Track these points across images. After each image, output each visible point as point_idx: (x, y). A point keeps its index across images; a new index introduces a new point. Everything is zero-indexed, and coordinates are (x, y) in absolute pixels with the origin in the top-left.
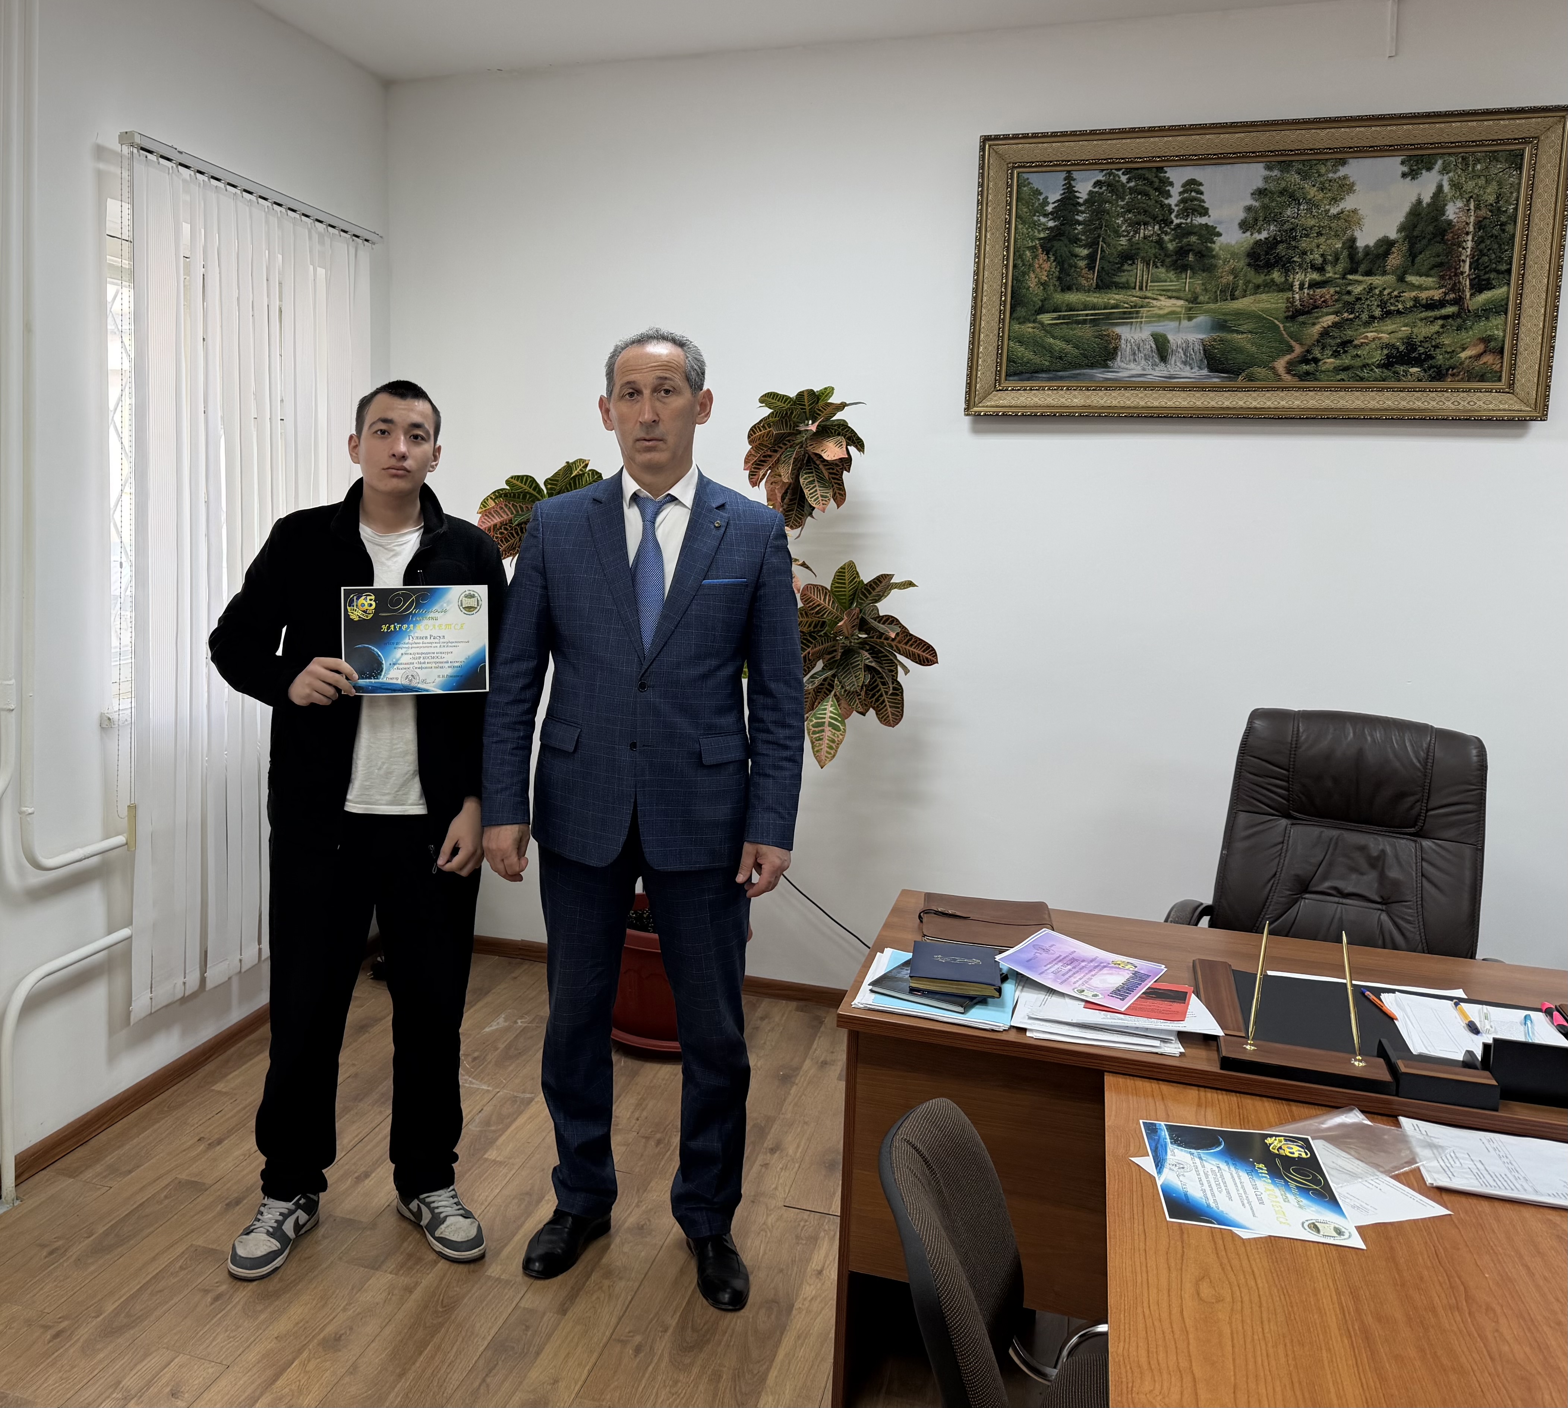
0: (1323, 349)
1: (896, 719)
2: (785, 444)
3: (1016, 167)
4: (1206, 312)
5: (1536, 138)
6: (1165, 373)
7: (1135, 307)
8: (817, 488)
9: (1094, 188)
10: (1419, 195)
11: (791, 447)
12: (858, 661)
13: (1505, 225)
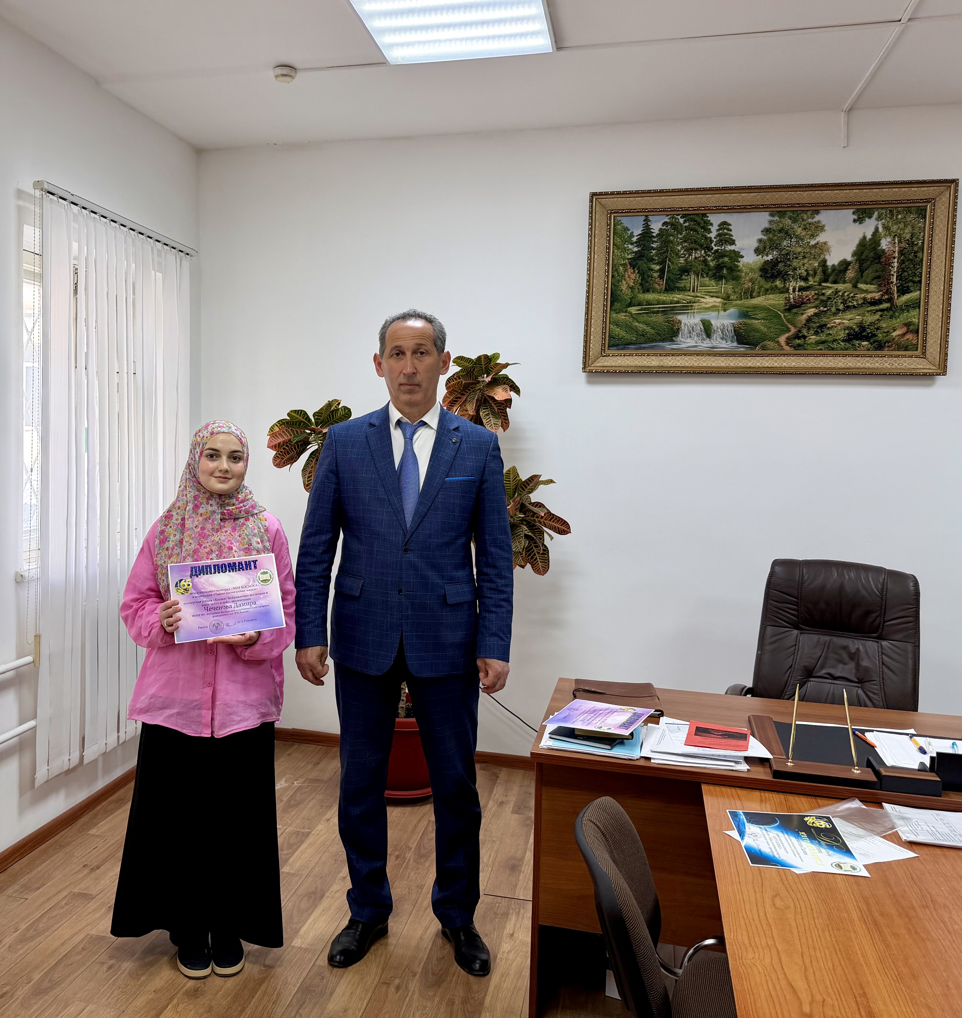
0: (808, 330)
1: (545, 570)
2: (470, 390)
3: (613, 213)
4: (735, 306)
5: (933, 199)
6: (710, 345)
7: (690, 302)
8: (491, 418)
9: (663, 226)
10: (864, 233)
11: (473, 391)
12: (520, 532)
13: (916, 253)
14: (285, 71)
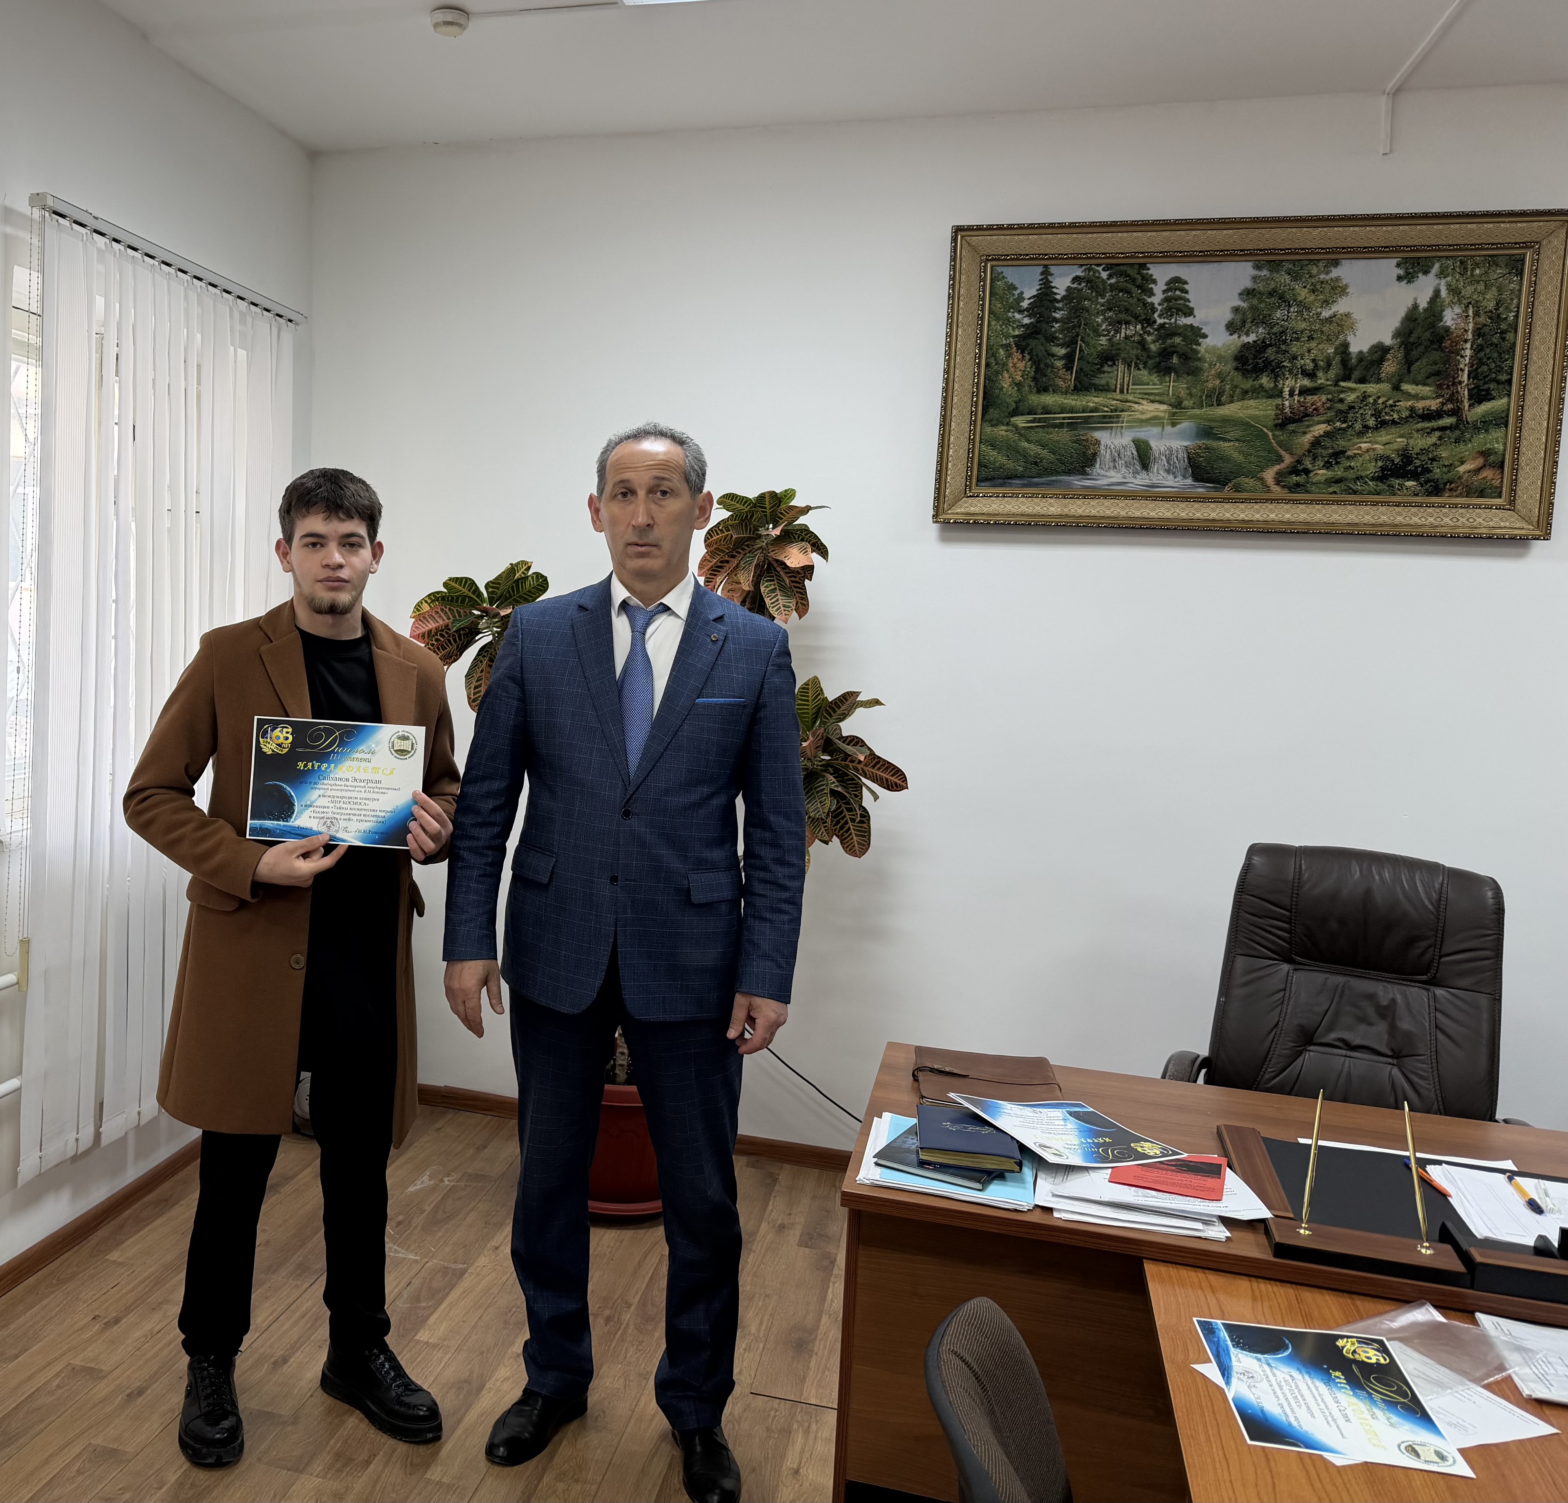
0: (1314, 459)
1: (863, 849)
2: (744, 550)
3: (990, 260)
4: (1191, 417)
5: (1537, 242)
6: (1147, 482)
7: (1116, 410)
8: (779, 597)
9: (1073, 284)
10: (1416, 299)
11: (750, 552)
12: (824, 785)
13: (1505, 333)
14: (450, 16)
